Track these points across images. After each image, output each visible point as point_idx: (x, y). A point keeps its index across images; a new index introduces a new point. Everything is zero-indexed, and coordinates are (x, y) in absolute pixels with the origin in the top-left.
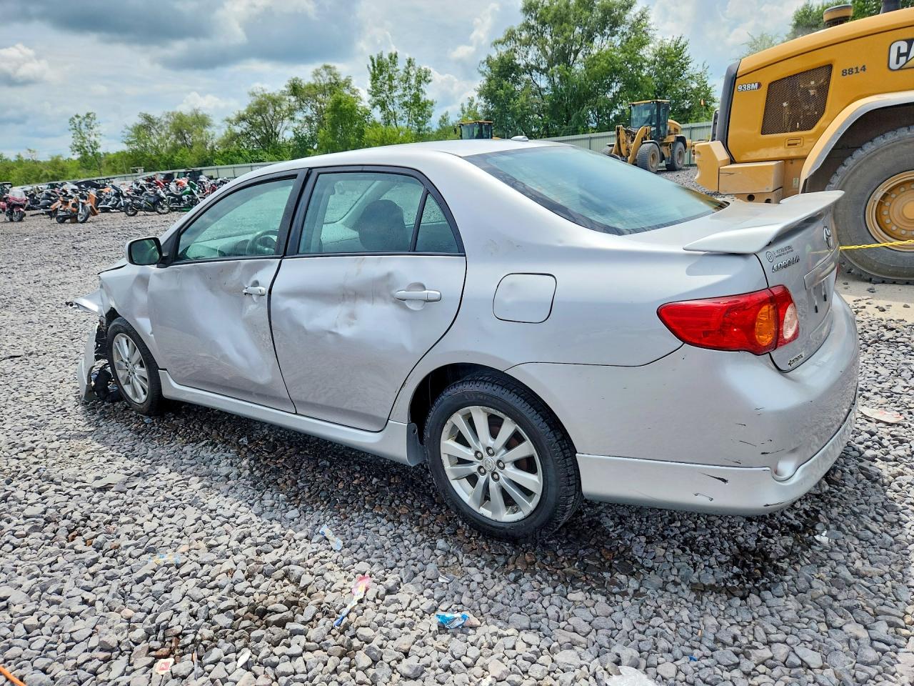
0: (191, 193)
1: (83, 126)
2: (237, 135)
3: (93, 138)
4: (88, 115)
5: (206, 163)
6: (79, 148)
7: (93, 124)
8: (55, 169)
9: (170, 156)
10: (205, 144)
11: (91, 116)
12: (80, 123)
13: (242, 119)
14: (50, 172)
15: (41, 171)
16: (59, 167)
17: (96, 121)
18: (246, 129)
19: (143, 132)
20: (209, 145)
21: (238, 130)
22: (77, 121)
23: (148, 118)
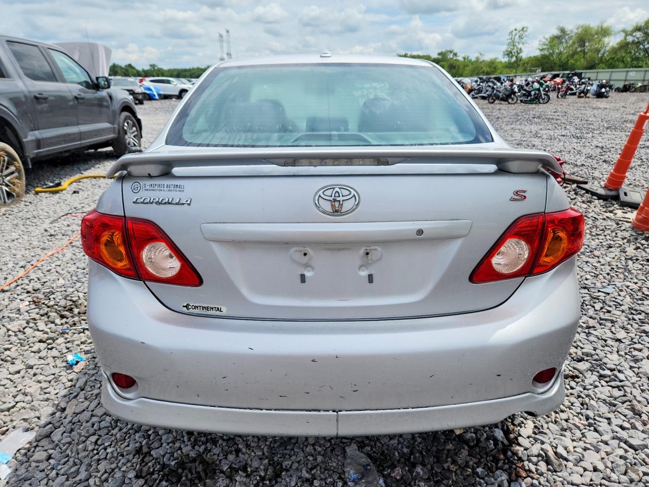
0: (539, 90)
1: (517, 37)
2: (628, 44)
3: (520, 46)
4: (523, 28)
5: (592, 66)
6: (509, 54)
7: (524, 35)
8: (490, 67)
9: (566, 60)
10: (598, 51)
11: (525, 29)
12: (516, 34)
13: (638, 29)
14: (486, 69)
15: (482, 68)
16: (493, 66)
17: (527, 33)
18: (638, 38)
19: (556, 41)
20: (602, 52)
21: (630, 39)
22: (514, 33)
23: (563, 31)
